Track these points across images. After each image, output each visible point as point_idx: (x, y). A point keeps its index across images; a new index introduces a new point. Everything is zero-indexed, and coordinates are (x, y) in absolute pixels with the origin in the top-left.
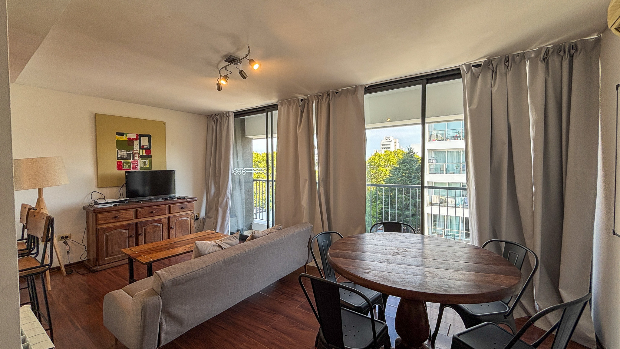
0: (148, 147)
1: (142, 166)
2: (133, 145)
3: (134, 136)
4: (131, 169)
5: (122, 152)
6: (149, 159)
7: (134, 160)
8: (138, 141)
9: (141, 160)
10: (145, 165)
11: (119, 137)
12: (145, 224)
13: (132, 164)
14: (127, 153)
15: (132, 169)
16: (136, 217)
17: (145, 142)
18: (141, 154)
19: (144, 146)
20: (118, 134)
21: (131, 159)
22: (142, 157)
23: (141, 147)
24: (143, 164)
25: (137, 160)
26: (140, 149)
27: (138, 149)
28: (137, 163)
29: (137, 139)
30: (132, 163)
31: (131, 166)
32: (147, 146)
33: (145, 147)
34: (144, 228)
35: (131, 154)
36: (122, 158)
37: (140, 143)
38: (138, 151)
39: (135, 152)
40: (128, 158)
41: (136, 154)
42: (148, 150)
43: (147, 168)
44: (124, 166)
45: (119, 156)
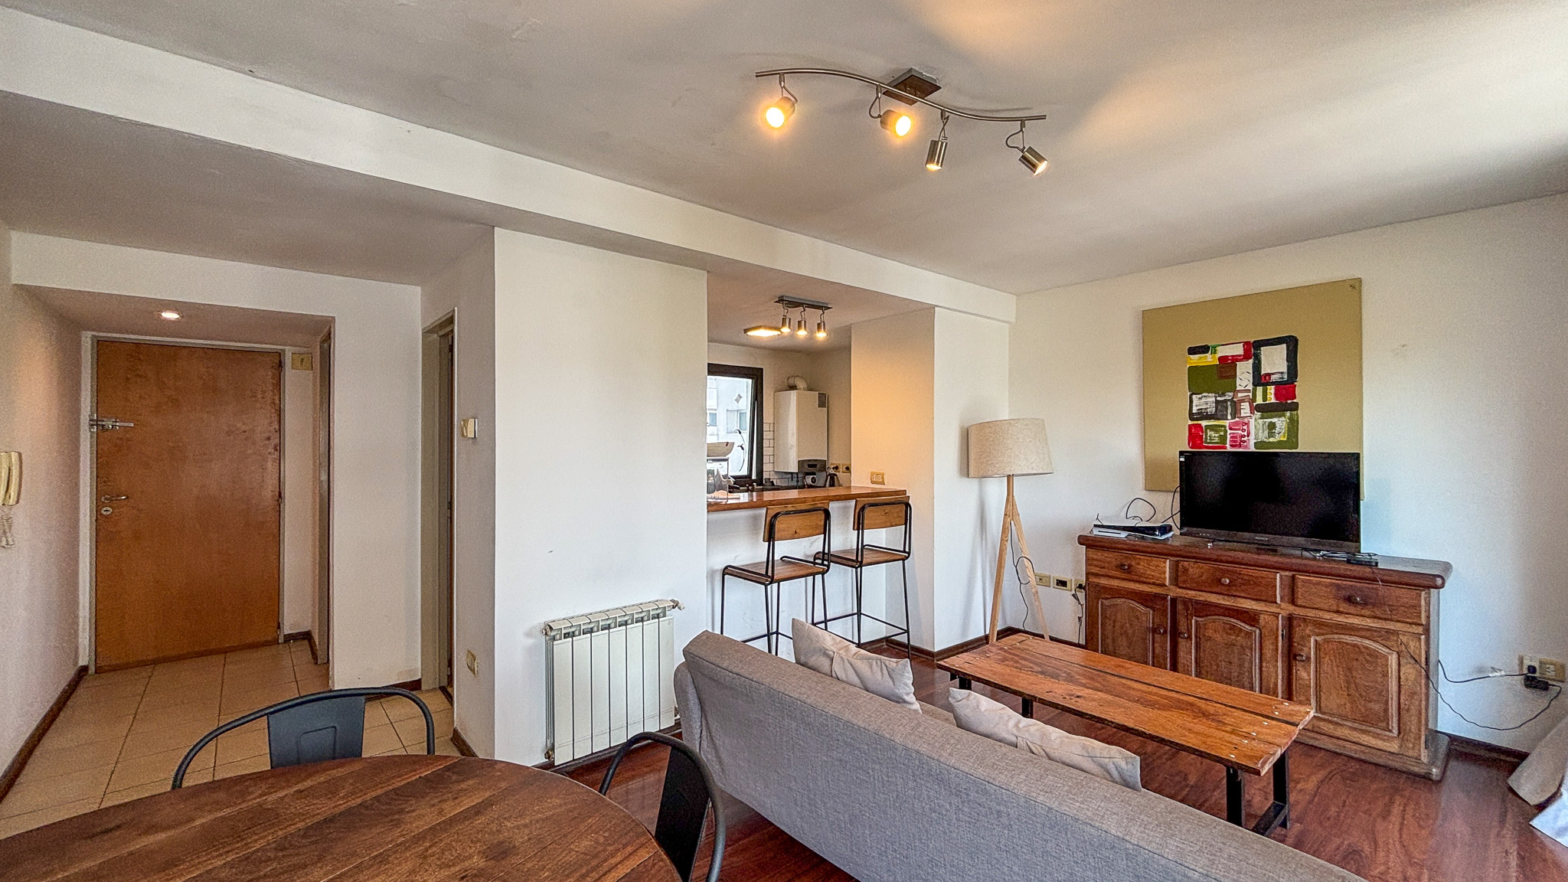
0: (1286, 376)
1: (1263, 436)
2: (1235, 376)
3: (1239, 350)
4: (1228, 445)
5: (1204, 400)
6: (1288, 414)
7: (1237, 419)
8: (1251, 361)
9: (1261, 418)
10: (1271, 434)
11: (1196, 360)
13: (1229, 431)
14: (1217, 402)
15: (1231, 445)
17: (1274, 361)
18: (1259, 400)
19: (1269, 375)
20: (1193, 351)
21: (1229, 417)
22: (1265, 410)
23: (1260, 379)
24: (1266, 432)
25: (1246, 420)
26: (1255, 385)
27: (1250, 387)
28: (1245, 427)
29: (1246, 357)
30: (1231, 429)
31: (1229, 437)
32: (1282, 373)
33: (1273, 377)
34: (1196, 621)
35: (1229, 403)
36: (1203, 415)
37: (1257, 367)
38: (1248, 391)
39: (1240, 395)
40: (1219, 414)
41: (1243, 401)
42: (1286, 389)
43: (1280, 444)
44: (1206, 438)
45: (1195, 410)
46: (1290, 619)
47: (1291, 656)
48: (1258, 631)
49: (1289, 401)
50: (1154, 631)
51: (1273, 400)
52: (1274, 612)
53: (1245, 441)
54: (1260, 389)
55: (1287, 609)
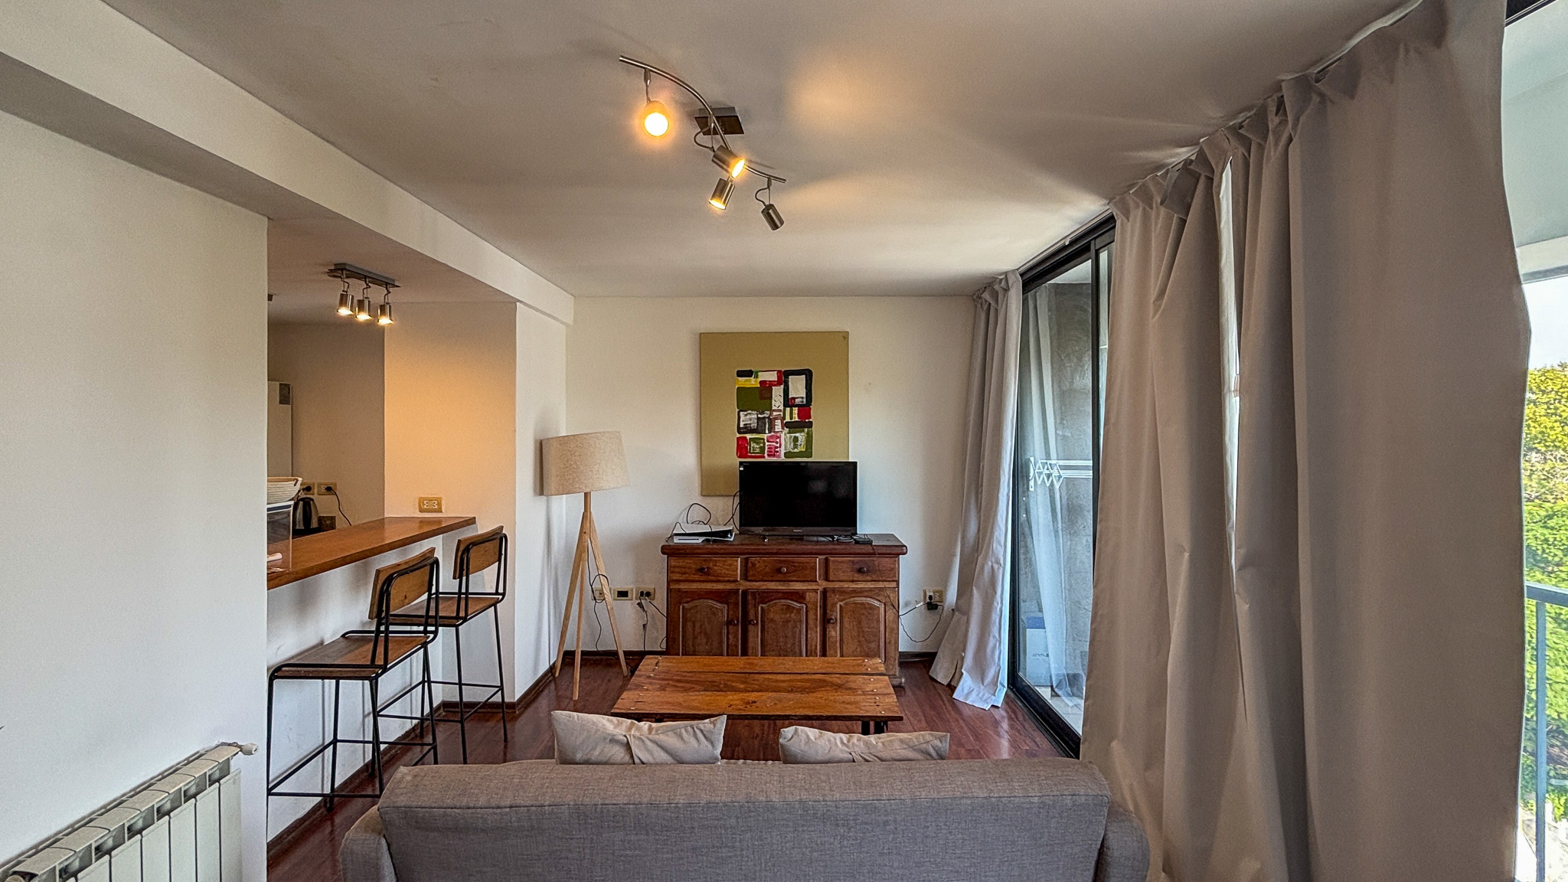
0: (805, 400)
1: (790, 447)
2: (771, 398)
3: (772, 377)
4: (766, 455)
5: (748, 417)
6: (806, 430)
7: (772, 433)
8: (782, 386)
9: (789, 433)
10: (795, 446)
11: (743, 382)
12: (766, 596)
13: (767, 444)
14: (758, 418)
15: (769, 455)
16: (745, 577)
17: (797, 387)
18: (788, 419)
19: (794, 398)
20: (741, 374)
21: (767, 432)
22: (791, 426)
23: (788, 402)
24: (792, 444)
25: (778, 435)
26: (785, 406)
27: (782, 408)
28: (778, 440)
29: (779, 383)
30: (768, 441)
31: (766, 448)
32: (802, 398)
33: (797, 400)
34: (762, 607)
35: (767, 420)
36: (748, 429)
37: (786, 392)
38: (780, 411)
39: (775, 413)
40: (759, 429)
41: (776, 419)
42: (805, 409)
43: (800, 454)
44: (750, 449)
45: (741, 426)
46: (825, 592)
47: (826, 621)
48: (805, 606)
49: (807, 420)
50: (729, 623)
51: (797, 419)
52: (814, 589)
53: (777, 452)
54: (788, 409)
55: (823, 584)
